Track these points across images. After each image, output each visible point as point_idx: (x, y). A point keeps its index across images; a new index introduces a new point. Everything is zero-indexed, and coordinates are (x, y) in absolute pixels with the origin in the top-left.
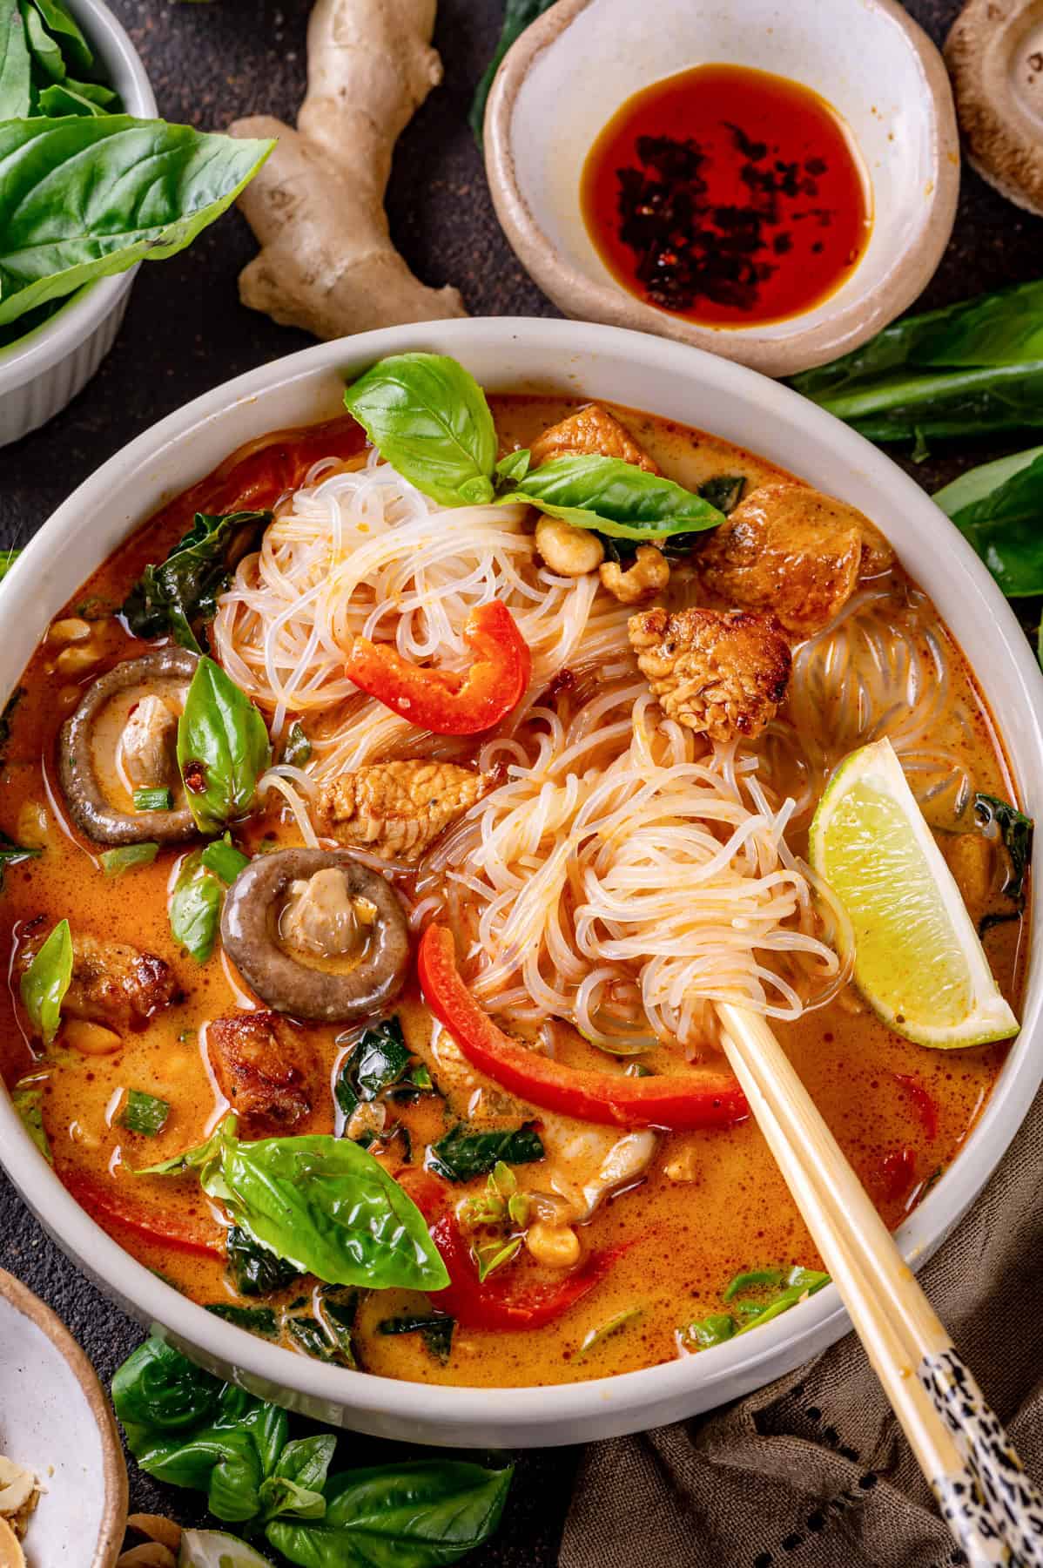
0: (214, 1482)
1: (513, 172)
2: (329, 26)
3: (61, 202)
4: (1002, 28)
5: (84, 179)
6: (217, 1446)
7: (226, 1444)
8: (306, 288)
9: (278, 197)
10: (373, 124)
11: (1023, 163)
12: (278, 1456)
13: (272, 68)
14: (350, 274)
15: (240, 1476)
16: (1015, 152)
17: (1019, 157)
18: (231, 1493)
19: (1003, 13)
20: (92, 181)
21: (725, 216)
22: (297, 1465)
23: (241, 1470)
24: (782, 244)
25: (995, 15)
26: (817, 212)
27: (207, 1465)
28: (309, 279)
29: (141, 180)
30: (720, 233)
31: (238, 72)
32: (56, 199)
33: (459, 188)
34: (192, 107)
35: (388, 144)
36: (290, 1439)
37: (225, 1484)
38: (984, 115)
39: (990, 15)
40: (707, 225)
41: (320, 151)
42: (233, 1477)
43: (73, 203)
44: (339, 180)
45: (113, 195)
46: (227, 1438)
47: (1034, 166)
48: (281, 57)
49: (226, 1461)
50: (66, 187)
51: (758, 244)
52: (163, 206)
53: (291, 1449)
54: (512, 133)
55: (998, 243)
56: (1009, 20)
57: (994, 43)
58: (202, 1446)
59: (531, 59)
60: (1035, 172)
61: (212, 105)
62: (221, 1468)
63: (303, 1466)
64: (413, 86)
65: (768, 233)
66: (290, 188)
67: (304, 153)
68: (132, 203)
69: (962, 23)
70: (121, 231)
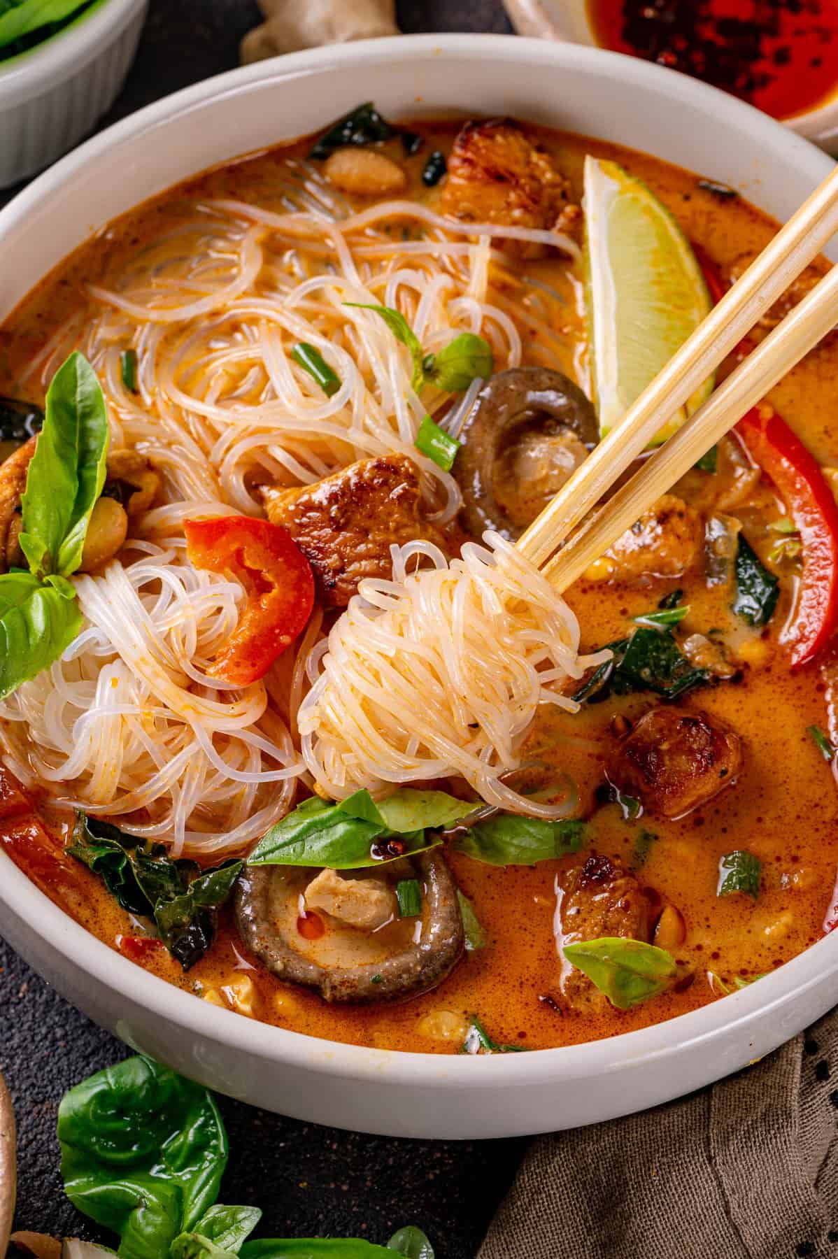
0: (129, 1226)
6: (141, 1190)
7: (151, 1191)
12: (200, 1216)
15: (155, 1226)
18: (141, 1240)
21: (728, 26)
22: (216, 1229)
23: (158, 1220)
24: (782, 57)
26: (818, 30)
27: (126, 1207)
30: (721, 41)
36: (217, 1202)
37: (139, 1231)
40: (708, 33)
42: (148, 1225)
46: (157, 1186)
49: (146, 1207)
51: (756, 55)
53: (215, 1211)
58: (129, 1187)
62: (139, 1213)
63: (221, 1233)
65: (768, 45)
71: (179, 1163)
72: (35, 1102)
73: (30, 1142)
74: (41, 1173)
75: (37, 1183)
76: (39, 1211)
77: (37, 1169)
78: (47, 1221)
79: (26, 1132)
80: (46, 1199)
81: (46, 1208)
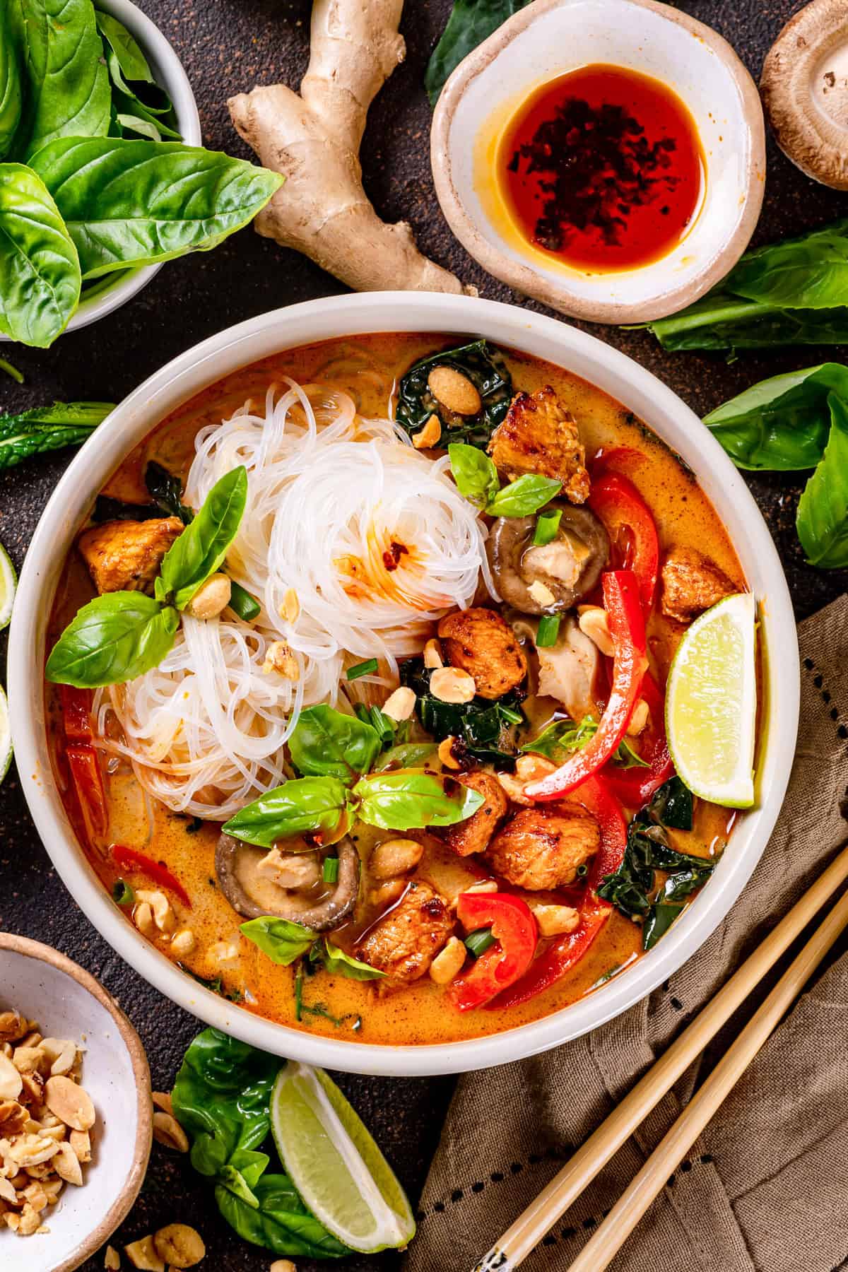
1: (449, 170)
2: (327, 19)
3: (131, 192)
4: (808, 53)
5: (147, 179)
8: (301, 228)
9: (284, 156)
10: (354, 98)
11: (814, 157)
13: (284, 32)
14: (332, 221)
16: (810, 148)
17: (812, 152)
19: (808, 43)
20: (153, 182)
25: (803, 45)
26: (667, 178)
28: (303, 222)
29: (187, 188)
31: (260, 34)
32: (126, 190)
33: (414, 133)
34: (226, 61)
35: (364, 110)
38: (789, 119)
39: (799, 45)
41: (315, 119)
43: (139, 196)
44: (328, 145)
45: (167, 193)
47: (822, 159)
48: (292, 22)
50: (134, 184)
52: (203, 207)
54: (451, 139)
55: (796, 195)
56: (813, 47)
57: (801, 64)
59: (467, 83)
60: (822, 163)
61: (240, 59)
64: (384, 67)
66: (293, 152)
67: (304, 123)
68: (181, 203)
69: (777, 48)
70: (172, 219)
71: (248, 1106)
72: (156, 1001)
73: (154, 1029)
74: (162, 1050)
75: (161, 1056)
76: (163, 1075)
77: (160, 1047)
78: (169, 1082)
79: (151, 1022)
80: (167, 1067)
81: (167, 1073)
